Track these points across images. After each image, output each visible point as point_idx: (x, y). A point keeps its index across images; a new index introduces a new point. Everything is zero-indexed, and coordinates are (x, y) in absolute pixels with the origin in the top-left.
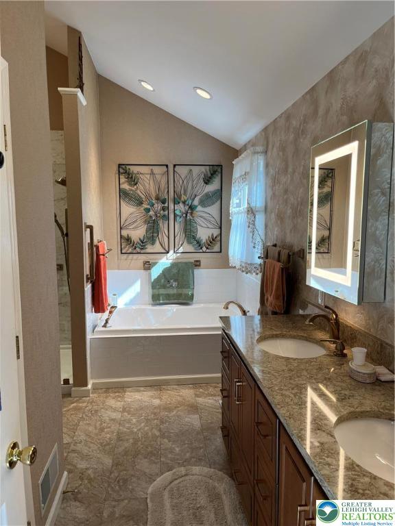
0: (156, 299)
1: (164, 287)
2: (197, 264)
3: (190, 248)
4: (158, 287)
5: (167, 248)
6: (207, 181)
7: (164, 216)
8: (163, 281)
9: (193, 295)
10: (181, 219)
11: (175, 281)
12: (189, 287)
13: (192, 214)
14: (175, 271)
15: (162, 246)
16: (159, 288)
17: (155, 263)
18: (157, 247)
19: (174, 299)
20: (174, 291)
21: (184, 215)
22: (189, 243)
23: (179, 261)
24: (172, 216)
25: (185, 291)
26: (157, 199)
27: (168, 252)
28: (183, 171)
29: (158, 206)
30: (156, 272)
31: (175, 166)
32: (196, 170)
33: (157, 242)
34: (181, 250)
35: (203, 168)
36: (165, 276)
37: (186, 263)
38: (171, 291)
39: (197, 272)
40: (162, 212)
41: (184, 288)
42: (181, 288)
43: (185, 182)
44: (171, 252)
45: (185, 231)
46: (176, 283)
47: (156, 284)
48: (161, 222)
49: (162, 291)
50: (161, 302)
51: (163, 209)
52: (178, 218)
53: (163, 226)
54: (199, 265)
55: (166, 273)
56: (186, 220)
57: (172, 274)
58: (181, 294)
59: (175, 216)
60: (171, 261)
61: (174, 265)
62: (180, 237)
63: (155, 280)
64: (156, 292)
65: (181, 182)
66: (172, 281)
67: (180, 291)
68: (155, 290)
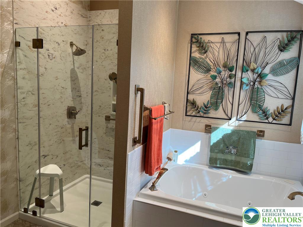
0: (213, 163)
1: (222, 152)
2: (261, 134)
3: (254, 117)
4: (216, 151)
5: (229, 115)
6: (283, 48)
7: (230, 83)
8: (222, 146)
9: (251, 165)
10: (248, 88)
11: (234, 147)
12: (248, 157)
13: (260, 82)
14: (235, 138)
15: (225, 112)
16: (217, 153)
17: (216, 129)
18: (220, 113)
19: (231, 166)
20: (233, 158)
21: (252, 84)
22: (254, 112)
23: (242, 129)
24: (238, 84)
25: (243, 160)
26: (225, 66)
27: (230, 119)
28: (255, 39)
29: (225, 74)
30: (216, 137)
31: (247, 33)
32: (271, 37)
33: (221, 108)
34: (244, 118)
35: (279, 35)
36: (224, 141)
37: (248, 132)
38: (229, 157)
39: (259, 142)
40: (228, 79)
41: (242, 156)
42: (240, 156)
43: (257, 50)
44: (234, 119)
45: (251, 99)
46: (235, 150)
47: (214, 148)
48: (226, 89)
49: (220, 156)
50: (218, 166)
51: (230, 77)
52: (244, 86)
53: (228, 92)
54: (263, 136)
55: (226, 139)
56: (253, 88)
57: (232, 141)
58: (239, 162)
59: (242, 83)
60: (231, 128)
61: (235, 132)
62: (245, 104)
63: (214, 144)
64: (214, 155)
65: (252, 49)
66: (231, 147)
67: (238, 159)
68: (213, 154)
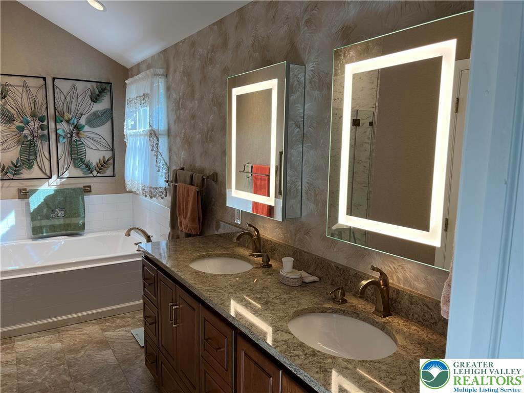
0: (38, 233)
1: (47, 217)
2: (87, 190)
3: (77, 172)
4: (39, 218)
5: (48, 173)
6: (95, 99)
7: (43, 135)
8: (45, 210)
9: (84, 224)
10: (65, 140)
11: (61, 209)
12: (79, 216)
13: (78, 134)
14: (60, 198)
15: (41, 170)
16: (41, 220)
17: (34, 191)
18: (36, 172)
19: (61, 231)
20: (61, 221)
21: (69, 136)
22: (76, 166)
23: (65, 187)
24: (53, 137)
25: (74, 220)
26: (33, 116)
27: (50, 177)
28: (64, 86)
29: (34, 125)
30: (35, 201)
31: (54, 79)
32: (80, 86)
33: (35, 166)
34: (66, 175)
35: (89, 85)
36: (47, 204)
37: (74, 189)
38: (56, 222)
39: (88, 199)
40: (40, 131)
41: (72, 217)
42: (69, 217)
43: (68, 98)
44: (54, 177)
45: (71, 153)
46: (63, 212)
47: (35, 215)
48: (39, 143)
49: (45, 223)
50: (45, 234)
51: (42, 128)
52: (61, 139)
53: (42, 147)
54: (90, 191)
55: (49, 202)
56: (71, 141)
57: (57, 202)
58: (70, 224)
59: (57, 136)
60: (54, 188)
61: (59, 192)
62: (64, 159)
63: (35, 210)
64: (37, 223)
65: (63, 98)
66: (57, 210)
67: (68, 221)
68: (35, 222)
